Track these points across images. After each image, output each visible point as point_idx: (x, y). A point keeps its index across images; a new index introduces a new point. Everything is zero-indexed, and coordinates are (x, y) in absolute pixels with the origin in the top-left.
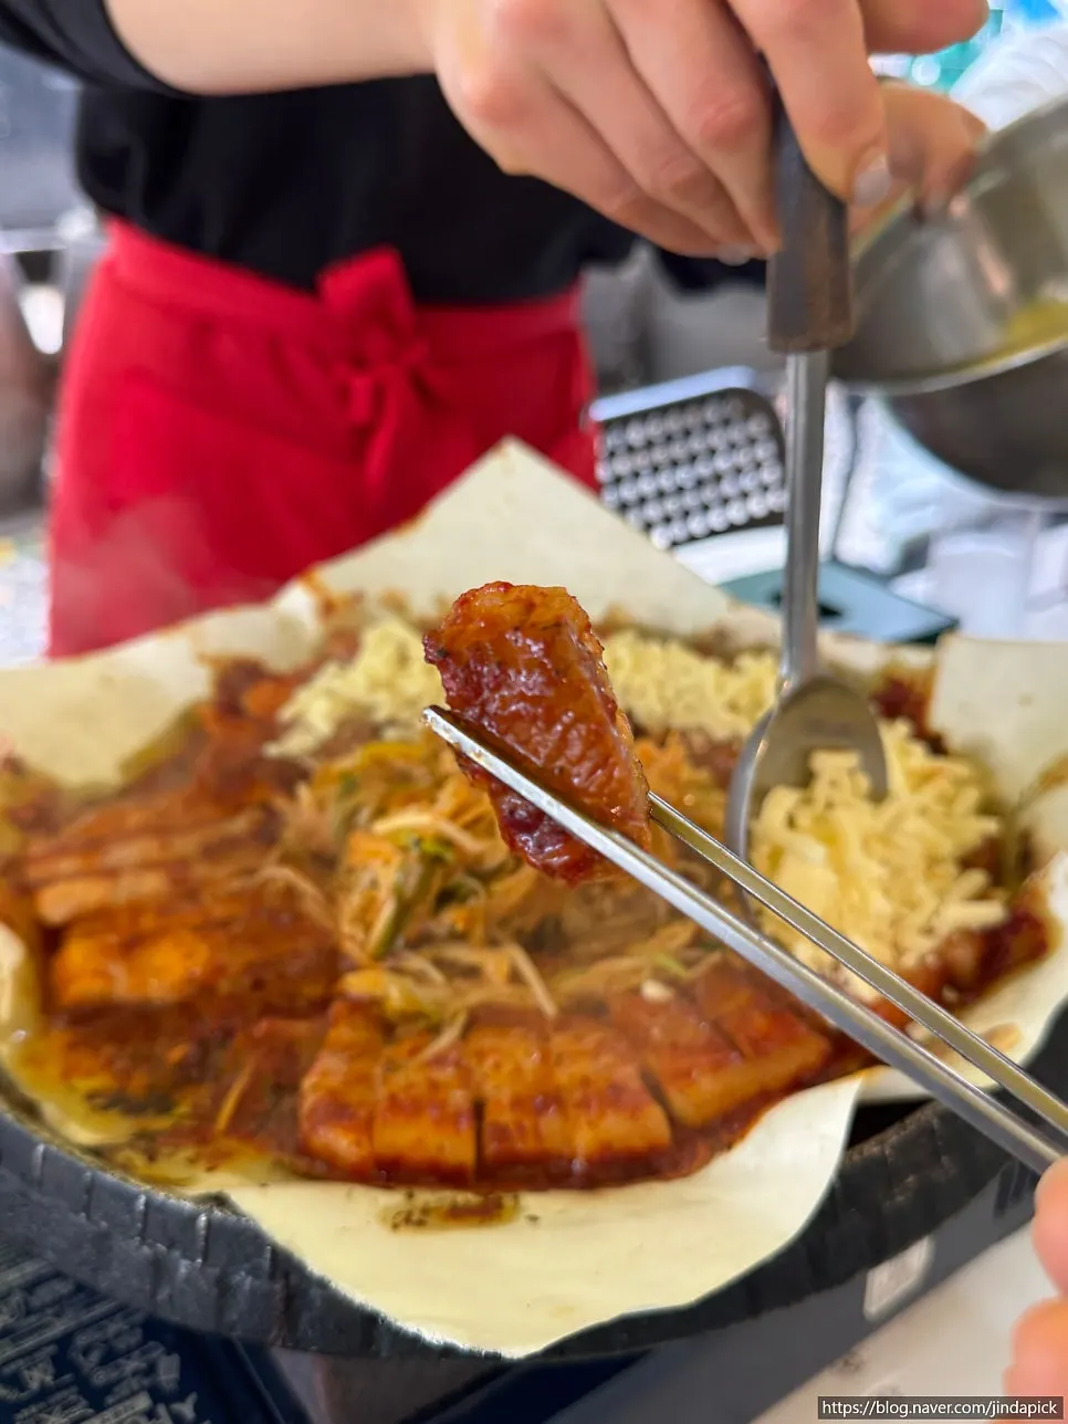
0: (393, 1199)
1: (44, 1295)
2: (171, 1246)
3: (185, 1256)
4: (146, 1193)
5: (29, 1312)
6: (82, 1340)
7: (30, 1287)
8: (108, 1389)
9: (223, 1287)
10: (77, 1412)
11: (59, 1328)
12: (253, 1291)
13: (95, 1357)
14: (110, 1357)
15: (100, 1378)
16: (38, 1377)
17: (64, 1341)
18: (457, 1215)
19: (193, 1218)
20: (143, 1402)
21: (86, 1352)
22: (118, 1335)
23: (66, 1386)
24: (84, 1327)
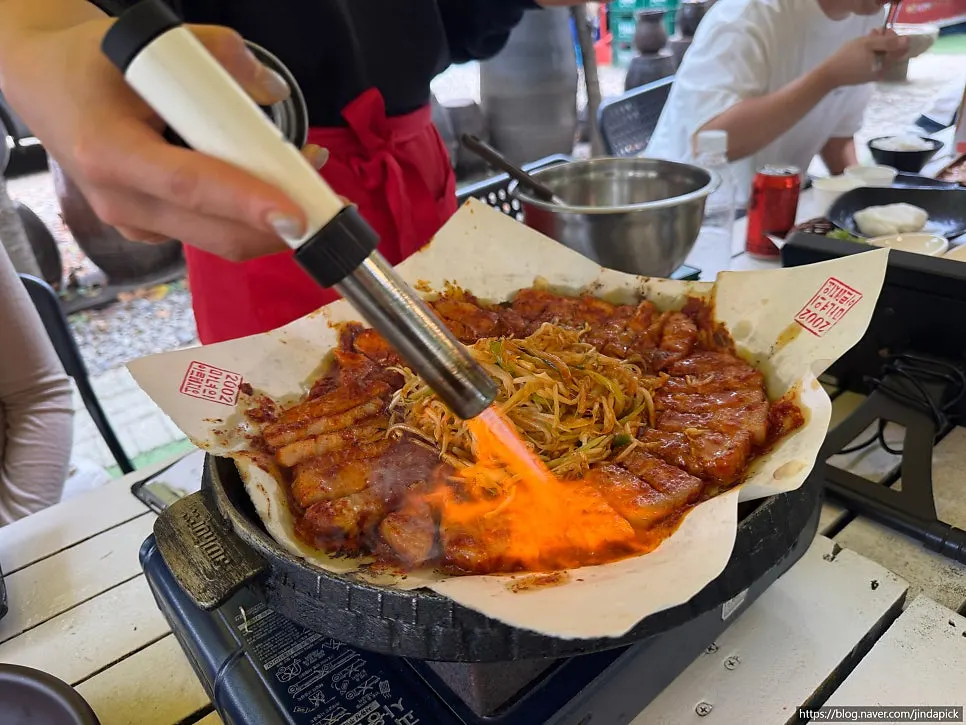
0: (506, 579)
1: (310, 659)
2: (398, 617)
3: (405, 622)
4: (380, 592)
5: (305, 668)
6: (336, 679)
7: (302, 656)
8: (356, 701)
9: (429, 634)
10: (343, 714)
11: (322, 674)
12: (445, 635)
13: (345, 686)
14: (353, 685)
15: (350, 696)
16: (318, 699)
17: (327, 680)
18: (540, 582)
19: (409, 600)
20: (376, 705)
21: (340, 684)
22: (354, 674)
23: (333, 703)
24: (334, 672)
